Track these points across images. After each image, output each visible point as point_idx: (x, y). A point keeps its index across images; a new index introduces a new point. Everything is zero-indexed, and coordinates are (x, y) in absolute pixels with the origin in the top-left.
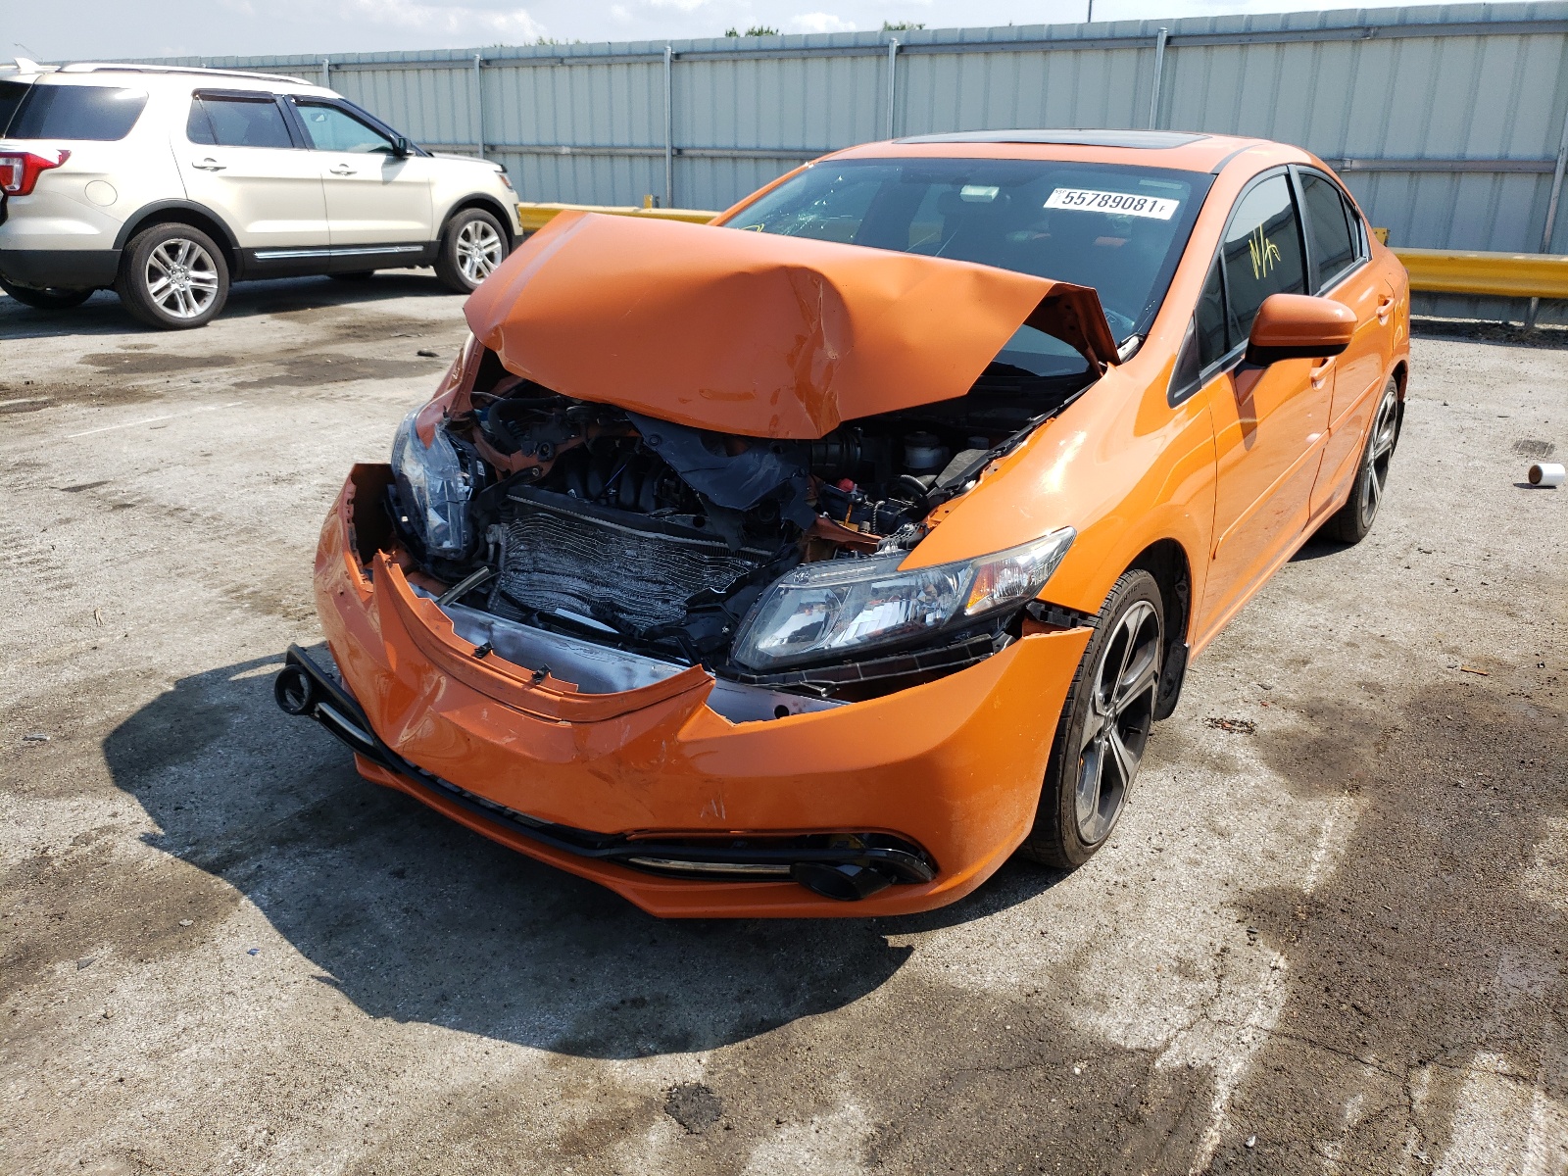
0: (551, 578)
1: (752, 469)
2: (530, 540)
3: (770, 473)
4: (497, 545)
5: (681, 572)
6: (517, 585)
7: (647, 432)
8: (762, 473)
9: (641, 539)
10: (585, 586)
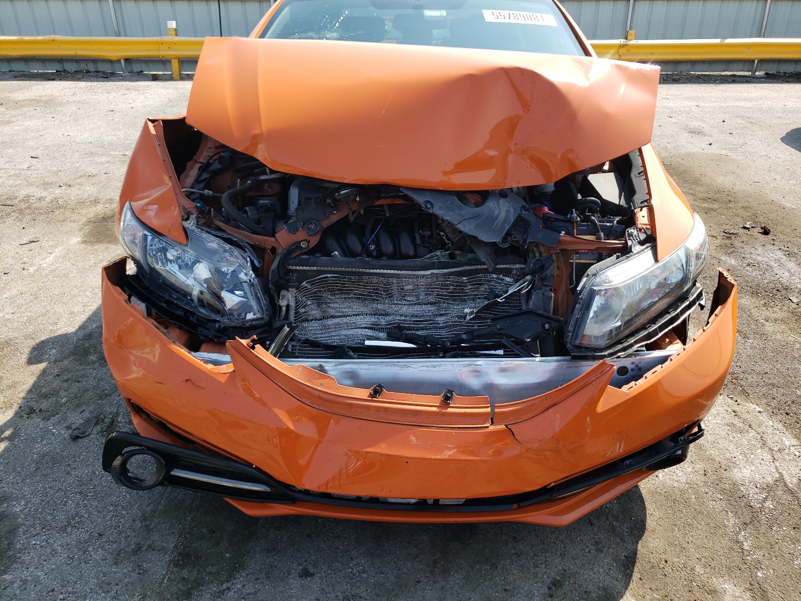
0: (345, 320)
1: (496, 212)
2: (318, 296)
3: (508, 212)
4: (288, 306)
5: (449, 293)
6: (312, 330)
7: (420, 199)
8: (503, 215)
9: (417, 276)
10: (373, 319)
